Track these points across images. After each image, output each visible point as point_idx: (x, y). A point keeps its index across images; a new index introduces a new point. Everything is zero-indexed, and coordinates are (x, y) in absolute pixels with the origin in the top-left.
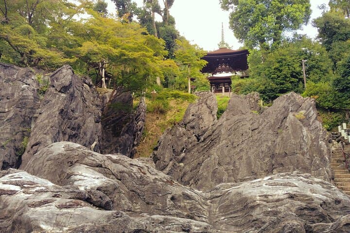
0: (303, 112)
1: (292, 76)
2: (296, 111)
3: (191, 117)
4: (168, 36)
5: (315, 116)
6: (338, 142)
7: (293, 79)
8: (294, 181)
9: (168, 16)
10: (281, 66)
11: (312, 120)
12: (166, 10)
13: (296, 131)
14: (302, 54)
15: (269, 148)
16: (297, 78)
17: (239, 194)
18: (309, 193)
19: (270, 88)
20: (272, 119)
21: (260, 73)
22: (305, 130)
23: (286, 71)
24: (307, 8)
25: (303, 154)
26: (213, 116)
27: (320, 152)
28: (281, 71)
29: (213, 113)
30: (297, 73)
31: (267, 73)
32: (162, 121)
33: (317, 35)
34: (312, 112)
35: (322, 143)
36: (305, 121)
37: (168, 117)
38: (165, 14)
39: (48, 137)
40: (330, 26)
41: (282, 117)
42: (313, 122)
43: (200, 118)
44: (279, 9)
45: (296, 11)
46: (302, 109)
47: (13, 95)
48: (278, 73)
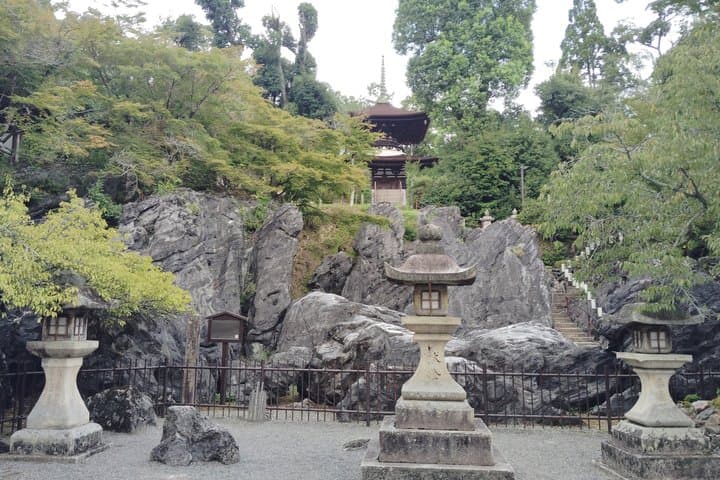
0: (522, 245)
1: (503, 177)
2: (514, 244)
3: (366, 242)
4: (308, 93)
5: (536, 252)
6: (560, 281)
7: (503, 182)
8: (530, 328)
9: (305, 55)
10: (486, 160)
11: (533, 257)
12: (302, 44)
13: (514, 270)
14: (518, 144)
15: (480, 290)
16: (508, 180)
17: (491, 339)
18: (542, 338)
19: (468, 193)
20: (484, 253)
21: (454, 168)
22: (524, 269)
23: (494, 169)
24: (529, 64)
25: (522, 299)
26: (398, 240)
27: (541, 299)
28: (486, 168)
29: (398, 236)
30: (508, 174)
31: (466, 170)
32: (313, 242)
33: (539, 105)
34: (533, 247)
35: (543, 287)
36: (524, 258)
37: (322, 236)
38: (302, 51)
39: (285, 285)
40: (560, 98)
41: (496, 251)
42: (534, 260)
43: (379, 243)
44: (488, 67)
45: (513, 73)
46: (521, 242)
47: (220, 232)
48: (483, 172)
